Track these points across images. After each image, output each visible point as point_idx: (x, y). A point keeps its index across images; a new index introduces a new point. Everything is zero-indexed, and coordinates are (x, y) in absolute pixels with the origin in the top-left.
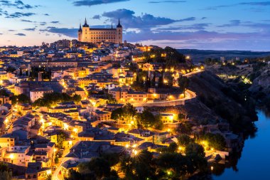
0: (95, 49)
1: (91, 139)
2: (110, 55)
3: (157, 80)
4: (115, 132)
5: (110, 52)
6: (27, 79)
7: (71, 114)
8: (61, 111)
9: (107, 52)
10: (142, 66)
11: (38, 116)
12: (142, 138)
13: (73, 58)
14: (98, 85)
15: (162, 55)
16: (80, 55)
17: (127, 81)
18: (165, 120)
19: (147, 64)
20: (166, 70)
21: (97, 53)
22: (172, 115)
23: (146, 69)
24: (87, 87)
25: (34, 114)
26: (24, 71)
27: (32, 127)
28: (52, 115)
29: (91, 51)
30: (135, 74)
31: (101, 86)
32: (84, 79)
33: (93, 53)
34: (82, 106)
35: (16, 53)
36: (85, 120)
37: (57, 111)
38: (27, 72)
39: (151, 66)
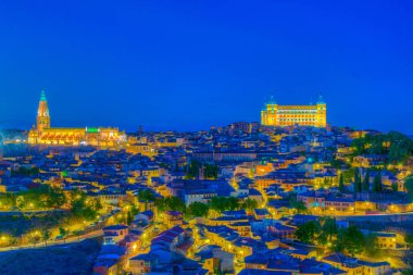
0: (284, 135)
1: (263, 267)
2: (305, 143)
3: (371, 180)
4: (303, 257)
5: (305, 140)
6: (184, 178)
7: (239, 228)
8: (226, 223)
9: (301, 139)
10: (352, 160)
11: (191, 230)
12: (345, 269)
13: (252, 148)
14: (283, 186)
15: (384, 144)
16: (263, 144)
17: (326, 182)
18: (384, 243)
19: (358, 158)
20: (390, 167)
21: (287, 141)
22: (394, 236)
23: (358, 165)
24: (267, 190)
25: (184, 227)
26: (182, 166)
27: (179, 246)
28: (211, 229)
29: (278, 138)
30: (339, 172)
31: (287, 188)
32: (263, 178)
33: (281, 141)
34: (257, 217)
35: (175, 141)
36: (258, 238)
37: (220, 223)
38: (185, 167)
39: (366, 159)
